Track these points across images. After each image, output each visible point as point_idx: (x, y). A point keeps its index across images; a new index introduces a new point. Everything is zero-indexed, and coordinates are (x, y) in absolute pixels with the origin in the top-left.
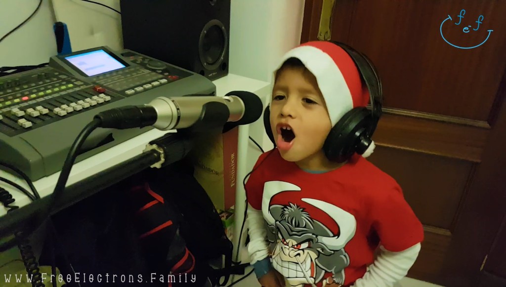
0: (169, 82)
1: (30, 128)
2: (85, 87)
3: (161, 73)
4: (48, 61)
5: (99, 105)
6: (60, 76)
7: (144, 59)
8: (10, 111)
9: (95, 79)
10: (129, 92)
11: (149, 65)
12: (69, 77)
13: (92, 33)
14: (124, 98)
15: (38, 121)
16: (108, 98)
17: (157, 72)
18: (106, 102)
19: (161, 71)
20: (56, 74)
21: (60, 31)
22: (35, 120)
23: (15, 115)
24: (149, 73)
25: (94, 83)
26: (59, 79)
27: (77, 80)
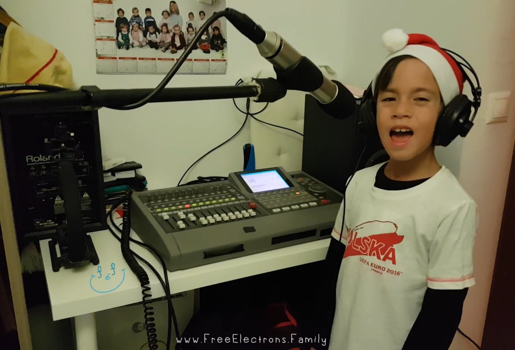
0: (318, 206)
1: (183, 229)
2: (244, 201)
3: (317, 197)
4: (227, 176)
5: (244, 218)
6: (231, 190)
7: (309, 182)
8: (177, 214)
9: (255, 196)
10: (274, 210)
11: (311, 188)
12: (237, 191)
13: (279, 154)
14: (268, 215)
15: (192, 225)
16: (254, 214)
17: (314, 196)
18: (251, 217)
19: (317, 194)
20: (229, 187)
21: (248, 151)
22: (189, 223)
23: (179, 217)
24: (305, 195)
25: (253, 199)
26: (228, 192)
27: (241, 194)
